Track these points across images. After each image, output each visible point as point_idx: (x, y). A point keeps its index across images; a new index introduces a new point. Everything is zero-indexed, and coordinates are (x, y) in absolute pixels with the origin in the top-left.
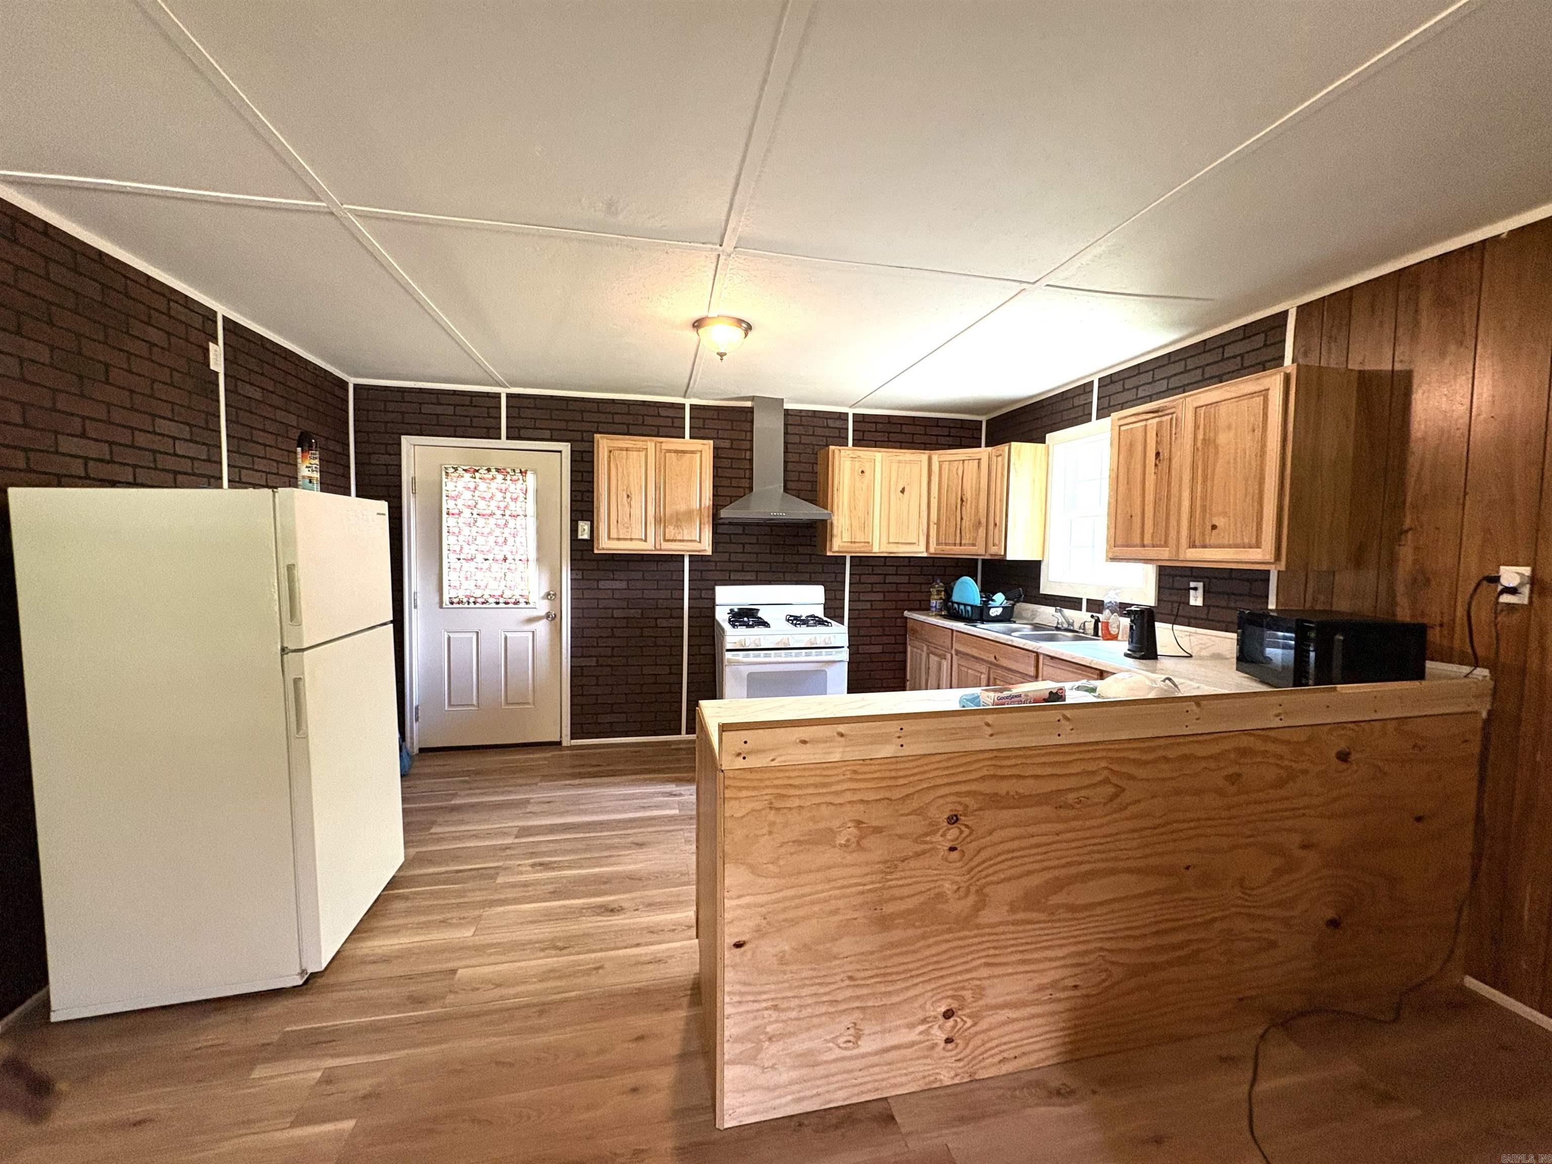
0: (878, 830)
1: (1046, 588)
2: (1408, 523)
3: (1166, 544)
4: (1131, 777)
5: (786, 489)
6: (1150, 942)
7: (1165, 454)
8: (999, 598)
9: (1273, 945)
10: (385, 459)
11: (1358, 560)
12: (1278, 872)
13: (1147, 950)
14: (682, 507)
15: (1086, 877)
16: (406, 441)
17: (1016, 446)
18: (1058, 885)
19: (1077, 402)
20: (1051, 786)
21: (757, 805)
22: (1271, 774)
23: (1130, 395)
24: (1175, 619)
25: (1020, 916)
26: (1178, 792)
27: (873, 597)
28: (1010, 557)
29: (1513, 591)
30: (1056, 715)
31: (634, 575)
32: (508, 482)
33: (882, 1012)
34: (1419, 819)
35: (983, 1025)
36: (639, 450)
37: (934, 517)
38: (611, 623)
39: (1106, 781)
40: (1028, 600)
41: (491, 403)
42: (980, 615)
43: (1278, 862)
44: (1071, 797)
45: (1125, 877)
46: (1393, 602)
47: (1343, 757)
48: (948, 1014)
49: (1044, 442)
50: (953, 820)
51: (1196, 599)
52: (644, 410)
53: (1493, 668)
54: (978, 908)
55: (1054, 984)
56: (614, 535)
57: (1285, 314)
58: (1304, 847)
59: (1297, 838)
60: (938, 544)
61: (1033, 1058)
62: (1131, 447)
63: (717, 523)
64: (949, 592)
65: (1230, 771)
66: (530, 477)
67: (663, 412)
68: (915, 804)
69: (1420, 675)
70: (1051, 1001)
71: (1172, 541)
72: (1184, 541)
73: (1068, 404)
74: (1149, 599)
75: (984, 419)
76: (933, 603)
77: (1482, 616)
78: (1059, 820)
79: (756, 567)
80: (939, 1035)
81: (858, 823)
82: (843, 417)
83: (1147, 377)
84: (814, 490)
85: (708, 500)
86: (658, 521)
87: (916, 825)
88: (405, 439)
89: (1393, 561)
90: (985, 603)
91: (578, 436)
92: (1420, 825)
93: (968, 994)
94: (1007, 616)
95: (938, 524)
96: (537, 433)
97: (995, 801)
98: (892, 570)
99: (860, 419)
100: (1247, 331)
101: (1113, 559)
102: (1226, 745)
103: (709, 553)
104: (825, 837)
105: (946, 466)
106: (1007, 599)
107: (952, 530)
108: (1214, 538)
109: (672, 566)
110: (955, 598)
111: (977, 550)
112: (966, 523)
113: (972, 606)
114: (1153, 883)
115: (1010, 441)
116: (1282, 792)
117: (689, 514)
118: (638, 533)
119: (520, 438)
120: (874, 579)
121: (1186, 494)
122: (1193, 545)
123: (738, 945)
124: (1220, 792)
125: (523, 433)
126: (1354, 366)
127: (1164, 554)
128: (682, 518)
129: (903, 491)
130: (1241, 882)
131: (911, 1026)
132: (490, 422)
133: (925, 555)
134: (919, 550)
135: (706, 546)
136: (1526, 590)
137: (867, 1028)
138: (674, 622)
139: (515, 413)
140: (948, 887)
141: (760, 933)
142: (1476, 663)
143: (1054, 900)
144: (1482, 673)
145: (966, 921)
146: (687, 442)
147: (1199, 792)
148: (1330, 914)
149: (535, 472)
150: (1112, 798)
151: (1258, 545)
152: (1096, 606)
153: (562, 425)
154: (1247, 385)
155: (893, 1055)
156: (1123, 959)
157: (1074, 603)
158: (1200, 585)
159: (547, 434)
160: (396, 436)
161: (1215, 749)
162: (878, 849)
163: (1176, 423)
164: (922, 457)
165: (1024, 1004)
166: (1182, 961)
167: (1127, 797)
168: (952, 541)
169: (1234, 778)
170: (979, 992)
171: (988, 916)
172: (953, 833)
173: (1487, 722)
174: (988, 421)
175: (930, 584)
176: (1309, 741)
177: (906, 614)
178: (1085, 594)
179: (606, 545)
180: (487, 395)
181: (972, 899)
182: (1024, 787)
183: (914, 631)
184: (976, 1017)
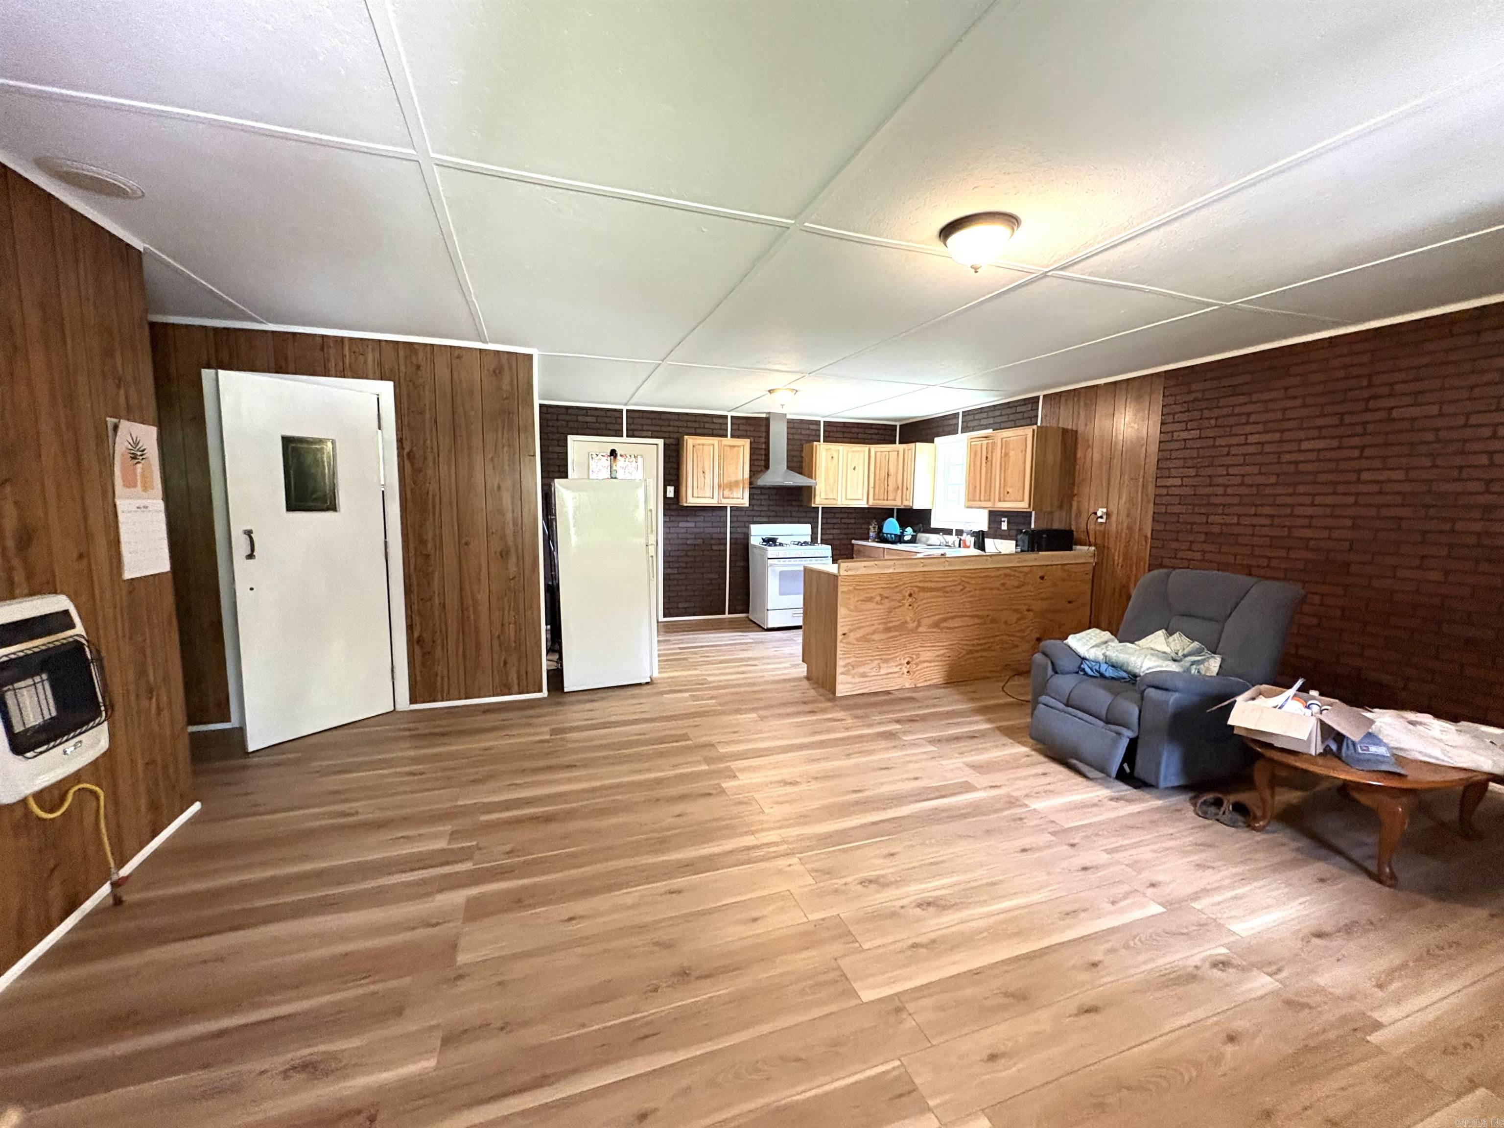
0: (887, 598)
1: (934, 525)
2: (1075, 492)
3: (989, 500)
4: (968, 583)
5: (788, 467)
6: (975, 642)
7: (989, 458)
8: (909, 530)
9: (1017, 646)
10: (557, 449)
11: (1061, 507)
12: (1019, 619)
13: (973, 645)
14: (733, 479)
15: (953, 618)
16: (570, 438)
17: (919, 445)
18: (945, 620)
19: (951, 422)
20: (942, 585)
21: (851, 588)
22: (1016, 583)
23: (975, 423)
24: (995, 537)
25: (931, 630)
26: (984, 589)
27: (835, 531)
28: (915, 507)
29: (1101, 517)
30: (943, 560)
31: (698, 519)
32: (627, 463)
33: (886, 661)
34: (1070, 602)
35: (919, 668)
36: (709, 445)
37: (872, 484)
38: (685, 547)
39: (960, 584)
40: (924, 532)
41: (617, 414)
42: (899, 539)
43: (1019, 616)
44: (948, 589)
45: (966, 618)
46: (1070, 524)
47: (1042, 578)
48: (908, 663)
49: (933, 442)
50: (910, 595)
51: (1004, 526)
52: (705, 420)
53: (1095, 545)
54: (919, 625)
55: (942, 655)
56: (695, 495)
57: (1038, 397)
58: (1028, 610)
59: (1025, 608)
60: (874, 499)
61: (935, 681)
62: (976, 452)
63: (753, 487)
64: (880, 528)
65: (1002, 581)
66: (640, 459)
67: (715, 420)
68: (898, 590)
69: (1071, 549)
70: (941, 661)
71: (992, 499)
72: (997, 499)
73: (946, 422)
74: (985, 528)
75: (898, 424)
76: (871, 534)
77: (1091, 527)
78: (945, 597)
79: (768, 513)
80: (905, 670)
81: (881, 595)
82: (817, 423)
83: (984, 415)
84: (801, 467)
85: (747, 475)
86: (719, 486)
87: (899, 597)
88: (570, 437)
89: (1071, 506)
90: (902, 533)
91: (667, 435)
92: (1069, 605)
93: (914, 657)
94: (913, 540)
95: (874, 487)
96: (645, 433)
97: (923, 589)
98: (845, 515)
99: (828, 424)
100: (1026, 401)
101: (968, 507)
102: (1000, 572)
103: (747, 505)
104: (870, 599)
105: (879, 454)
106: (914, 531)
107: (882, 491)
108: (1007, 497)
109: (721, 513)
110: (885, 530)
111: (896, 503)
112: (891, 488)
113: (895, 535)
114: (977, 621)
115: (915, 442)
116: (1019, 590)
117: (737, 483)
118: (708, 493)
119: (634, 436)
120: (834, 521)
121: (998, 477)
122: (1000, 500)
123: (844, 634)
124: (998, 589)
125: (636, 433)
126: (1061, 425)
127: (989, 504)
128: (732, 485)
129: (854, 469)
130: (1006, 622)
131: (896, 666)
132: (617, 427)
133: (866, 506)
134: (863, 504)
135: (745, 502)
136: (1105, 517)
137: (883, 665)
138: (722, 547)
139: (631, 421)
140: (908, 619)
141: (851, 631)
142: (1090, 545)
143: (945, 624)
144: (1093, 548)
145: (914, 631)
146: (729, 441)
147: (991, 589)
148: (1038, 636)
149: (642, 456)
150: (962, 590)
151: (1023, 500)
152: (960, 532)
153: (658, 428)
154: (1020, 431)
155: (890, 676)
156: (965, 647)
157: (948, 532)
158: (1006, 519)
159: (649, 434)
160: (563, 436)
161: (998, 573)
162: (887, 604)
163: (994, 444)
164: (865, 448)
165: (934, 661)
166: (985, 650)
167: (967, 589)
168: (881, 498)
169: (1003, 584)
170: (918, 656)
171: (921, 629)
172: (910, 600)
173: (1094, 568)
174: (901, 426)
175: (869, 524)
176: (1031, 571)
177: (853, 542)
178: (954, 527)
179: (692, 499)
180: (615, 410)
181: (916, 623)
182: (933, 585)
183: (859, 551)
184: (917, 664)
